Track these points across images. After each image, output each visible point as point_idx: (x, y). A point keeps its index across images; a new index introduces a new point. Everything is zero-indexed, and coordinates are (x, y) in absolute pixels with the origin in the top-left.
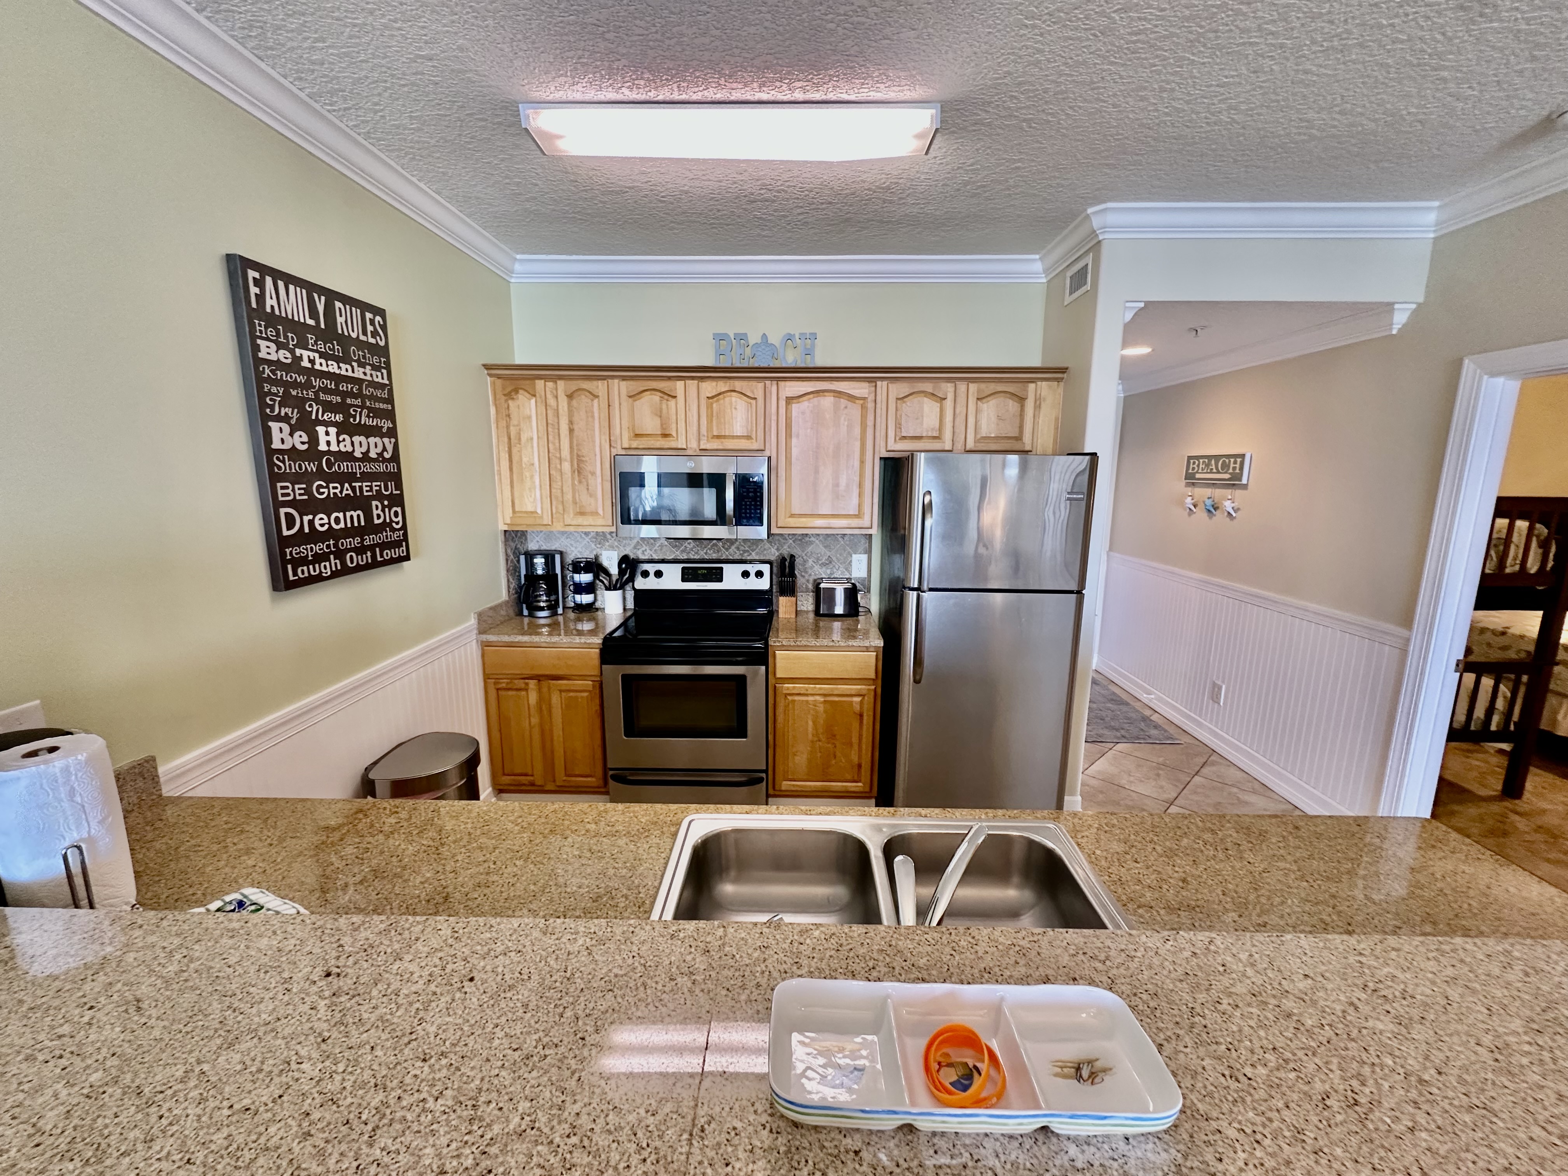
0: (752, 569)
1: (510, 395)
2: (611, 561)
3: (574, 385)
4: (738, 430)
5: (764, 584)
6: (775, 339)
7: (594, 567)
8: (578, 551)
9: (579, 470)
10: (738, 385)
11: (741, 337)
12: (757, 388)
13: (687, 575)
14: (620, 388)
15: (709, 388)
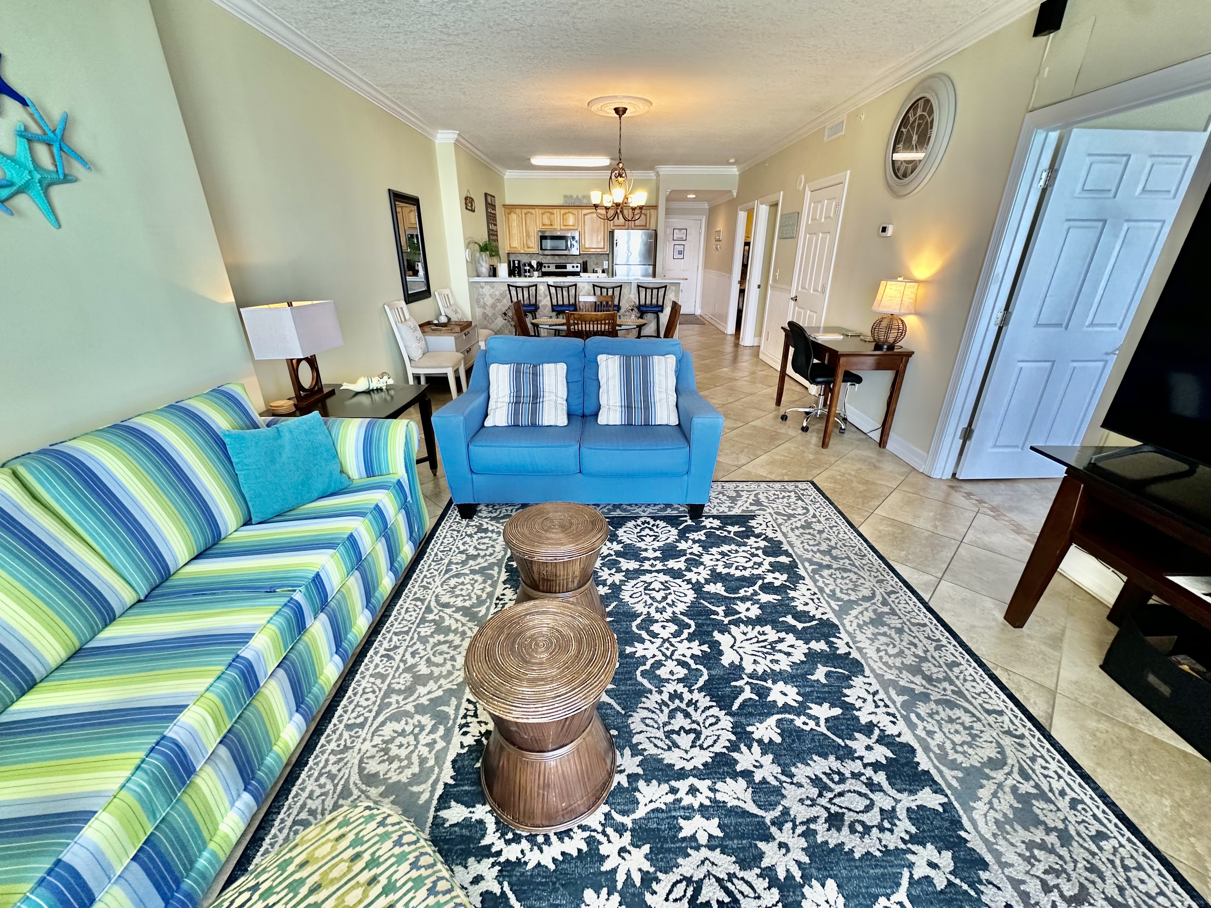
0: (575, 265)
1: (509, 214)
2: (534, 263)
3: (526, 211)
4: (571, 223)
5: (578, 270)
6: (580, 197)
7: (530, 265)
8: (524, 260)
9: (528, 235)
10: (571, 210)
11: (571, 196)
12: (575, 212)
13: (557, 267)
14: (538, 211)
15: (563, 211)
